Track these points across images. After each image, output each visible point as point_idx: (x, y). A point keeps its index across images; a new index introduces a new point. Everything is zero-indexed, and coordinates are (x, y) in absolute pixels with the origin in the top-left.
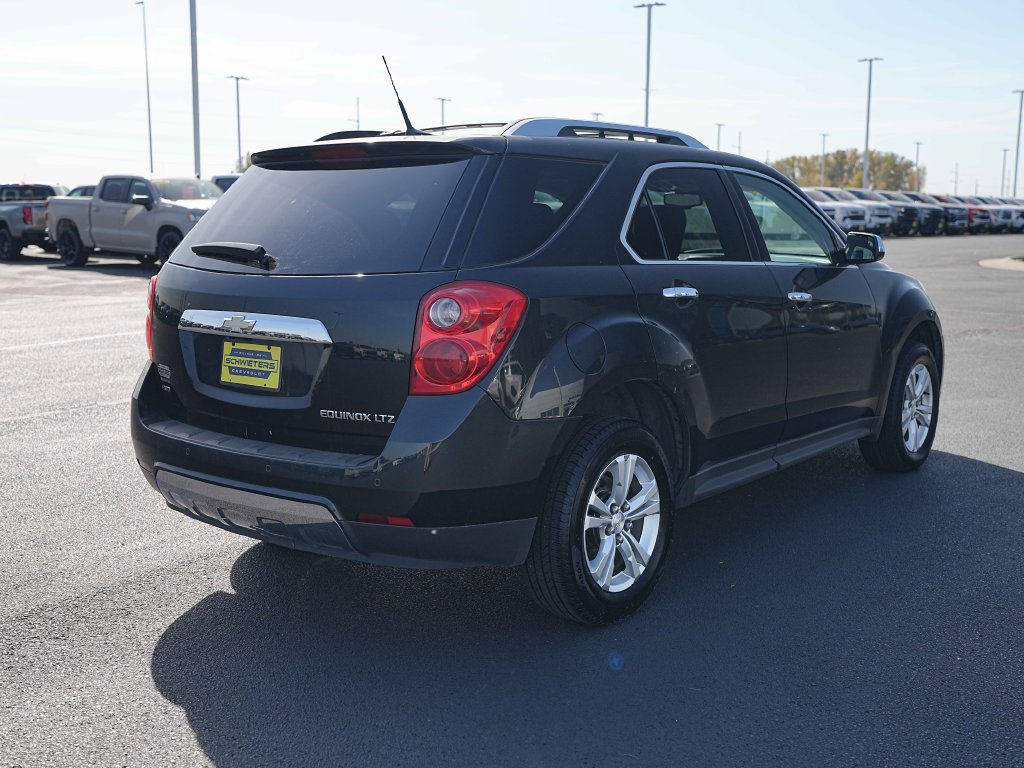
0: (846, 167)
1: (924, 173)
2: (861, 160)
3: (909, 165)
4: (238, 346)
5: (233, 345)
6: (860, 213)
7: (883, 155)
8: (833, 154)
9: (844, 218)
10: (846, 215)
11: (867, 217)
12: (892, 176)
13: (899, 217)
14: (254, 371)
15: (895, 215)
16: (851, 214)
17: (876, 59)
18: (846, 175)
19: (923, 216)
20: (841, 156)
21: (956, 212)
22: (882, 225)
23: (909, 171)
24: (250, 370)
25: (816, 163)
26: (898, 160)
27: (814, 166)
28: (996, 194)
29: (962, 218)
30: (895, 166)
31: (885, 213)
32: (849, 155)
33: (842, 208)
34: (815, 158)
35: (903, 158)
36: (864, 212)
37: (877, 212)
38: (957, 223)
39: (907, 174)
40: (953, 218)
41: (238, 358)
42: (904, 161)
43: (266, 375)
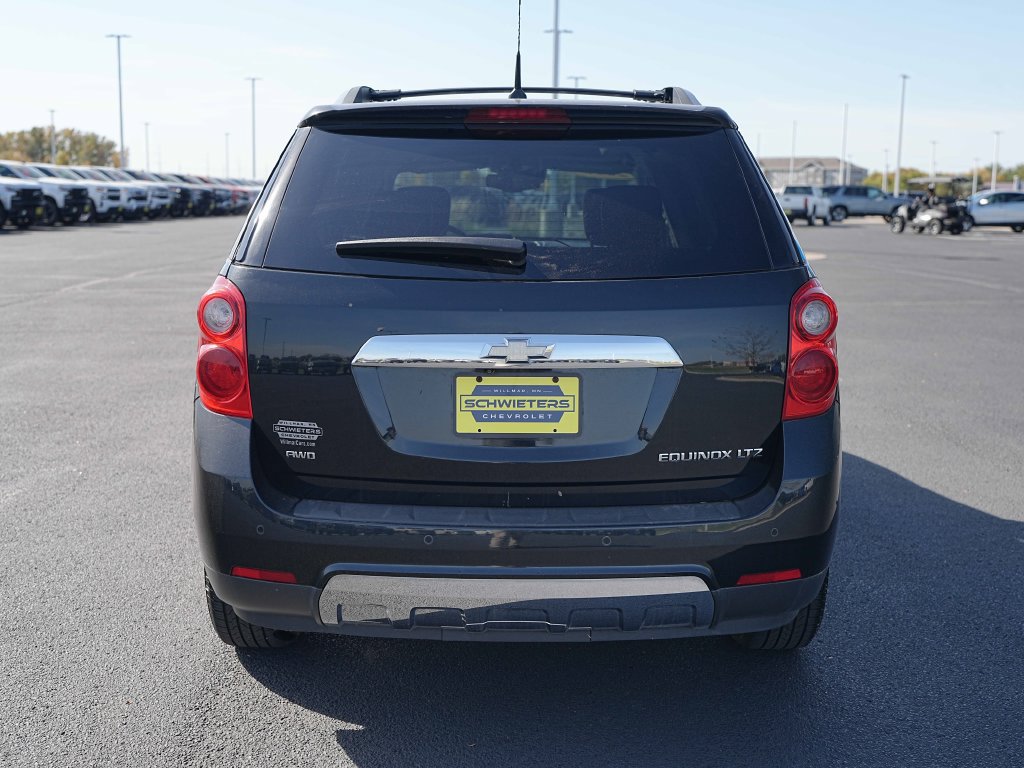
0: (45, 146)
1: (127, 154)
2: (60, 138)
3: (111, 145)
4: (487, 381)
5: (479, 380)
6: (143, 194)
7: (83, 134)
8: (29, 133)
9: (129, 199)
10: (130, 196)
11: (149, 198)
12: (95, 155)
13: (176, 199)
14: (529, 413)
15: (171, 196)
16: (135, 196)
17: (125, 36)
18: (46, 153)
19: (196, 197)
20: (37, 133)
21: (222, 193)
22: (163, 206)
23: (111, 151)
24: (522, 413)
25: (12, 141)
26: (100, 140)
27: (10, 143)
28: (222, 176)
29: (228, 199)
30: (97, 146)
31: (164, 194)
32: (46, 133)
33: (126, 189)
34: (11, 135)
35: (104, 138)
36: (147, 193)
37: (157, 193)
38: (225, 204)
39: (110, 155)
40: (220, 199)
41: (491, 399)
42: (106, 141)
43: (556, 417)
